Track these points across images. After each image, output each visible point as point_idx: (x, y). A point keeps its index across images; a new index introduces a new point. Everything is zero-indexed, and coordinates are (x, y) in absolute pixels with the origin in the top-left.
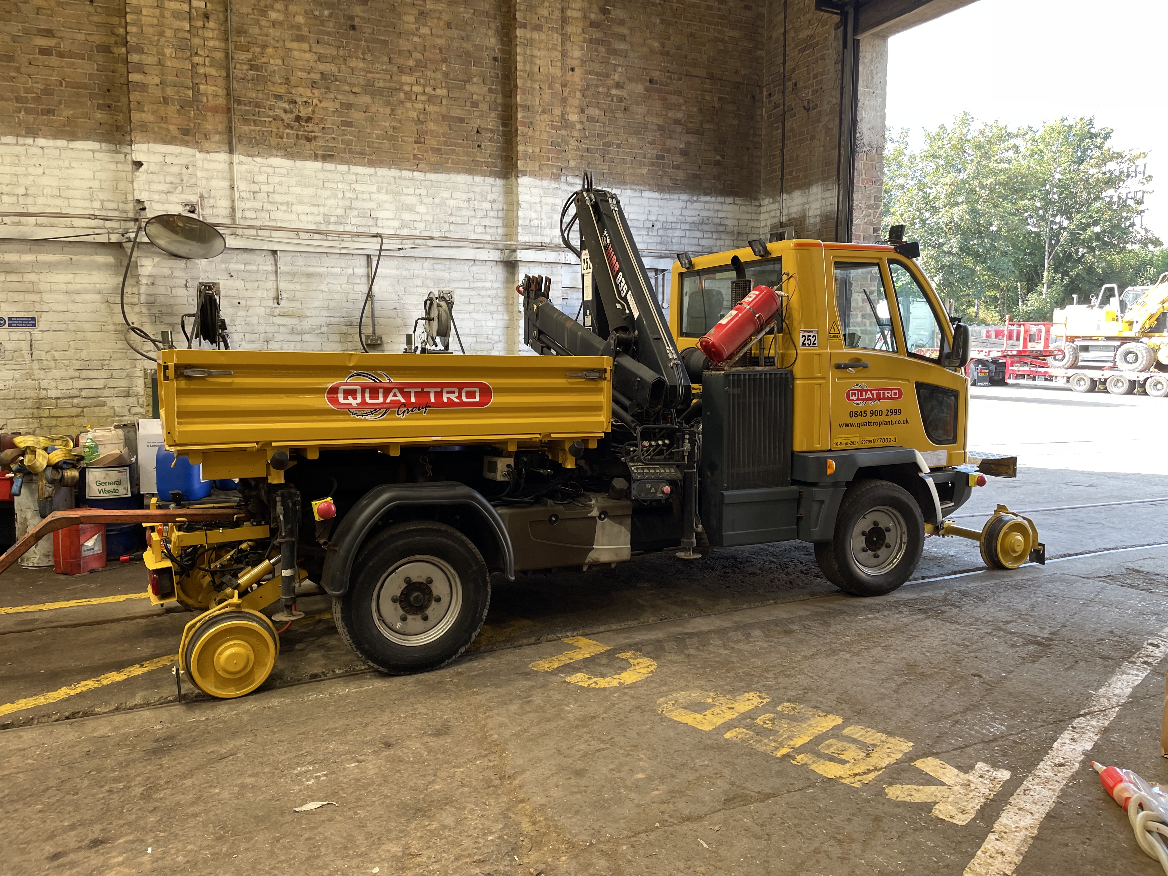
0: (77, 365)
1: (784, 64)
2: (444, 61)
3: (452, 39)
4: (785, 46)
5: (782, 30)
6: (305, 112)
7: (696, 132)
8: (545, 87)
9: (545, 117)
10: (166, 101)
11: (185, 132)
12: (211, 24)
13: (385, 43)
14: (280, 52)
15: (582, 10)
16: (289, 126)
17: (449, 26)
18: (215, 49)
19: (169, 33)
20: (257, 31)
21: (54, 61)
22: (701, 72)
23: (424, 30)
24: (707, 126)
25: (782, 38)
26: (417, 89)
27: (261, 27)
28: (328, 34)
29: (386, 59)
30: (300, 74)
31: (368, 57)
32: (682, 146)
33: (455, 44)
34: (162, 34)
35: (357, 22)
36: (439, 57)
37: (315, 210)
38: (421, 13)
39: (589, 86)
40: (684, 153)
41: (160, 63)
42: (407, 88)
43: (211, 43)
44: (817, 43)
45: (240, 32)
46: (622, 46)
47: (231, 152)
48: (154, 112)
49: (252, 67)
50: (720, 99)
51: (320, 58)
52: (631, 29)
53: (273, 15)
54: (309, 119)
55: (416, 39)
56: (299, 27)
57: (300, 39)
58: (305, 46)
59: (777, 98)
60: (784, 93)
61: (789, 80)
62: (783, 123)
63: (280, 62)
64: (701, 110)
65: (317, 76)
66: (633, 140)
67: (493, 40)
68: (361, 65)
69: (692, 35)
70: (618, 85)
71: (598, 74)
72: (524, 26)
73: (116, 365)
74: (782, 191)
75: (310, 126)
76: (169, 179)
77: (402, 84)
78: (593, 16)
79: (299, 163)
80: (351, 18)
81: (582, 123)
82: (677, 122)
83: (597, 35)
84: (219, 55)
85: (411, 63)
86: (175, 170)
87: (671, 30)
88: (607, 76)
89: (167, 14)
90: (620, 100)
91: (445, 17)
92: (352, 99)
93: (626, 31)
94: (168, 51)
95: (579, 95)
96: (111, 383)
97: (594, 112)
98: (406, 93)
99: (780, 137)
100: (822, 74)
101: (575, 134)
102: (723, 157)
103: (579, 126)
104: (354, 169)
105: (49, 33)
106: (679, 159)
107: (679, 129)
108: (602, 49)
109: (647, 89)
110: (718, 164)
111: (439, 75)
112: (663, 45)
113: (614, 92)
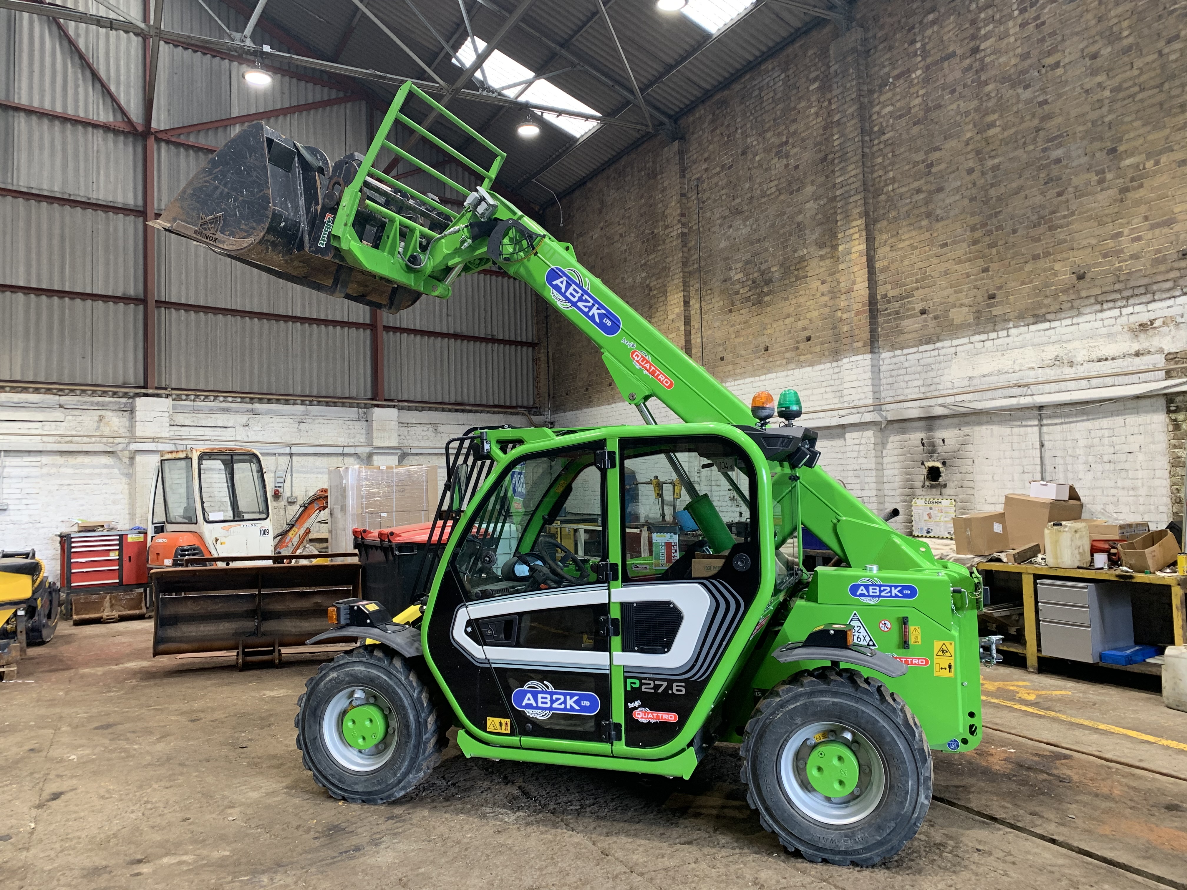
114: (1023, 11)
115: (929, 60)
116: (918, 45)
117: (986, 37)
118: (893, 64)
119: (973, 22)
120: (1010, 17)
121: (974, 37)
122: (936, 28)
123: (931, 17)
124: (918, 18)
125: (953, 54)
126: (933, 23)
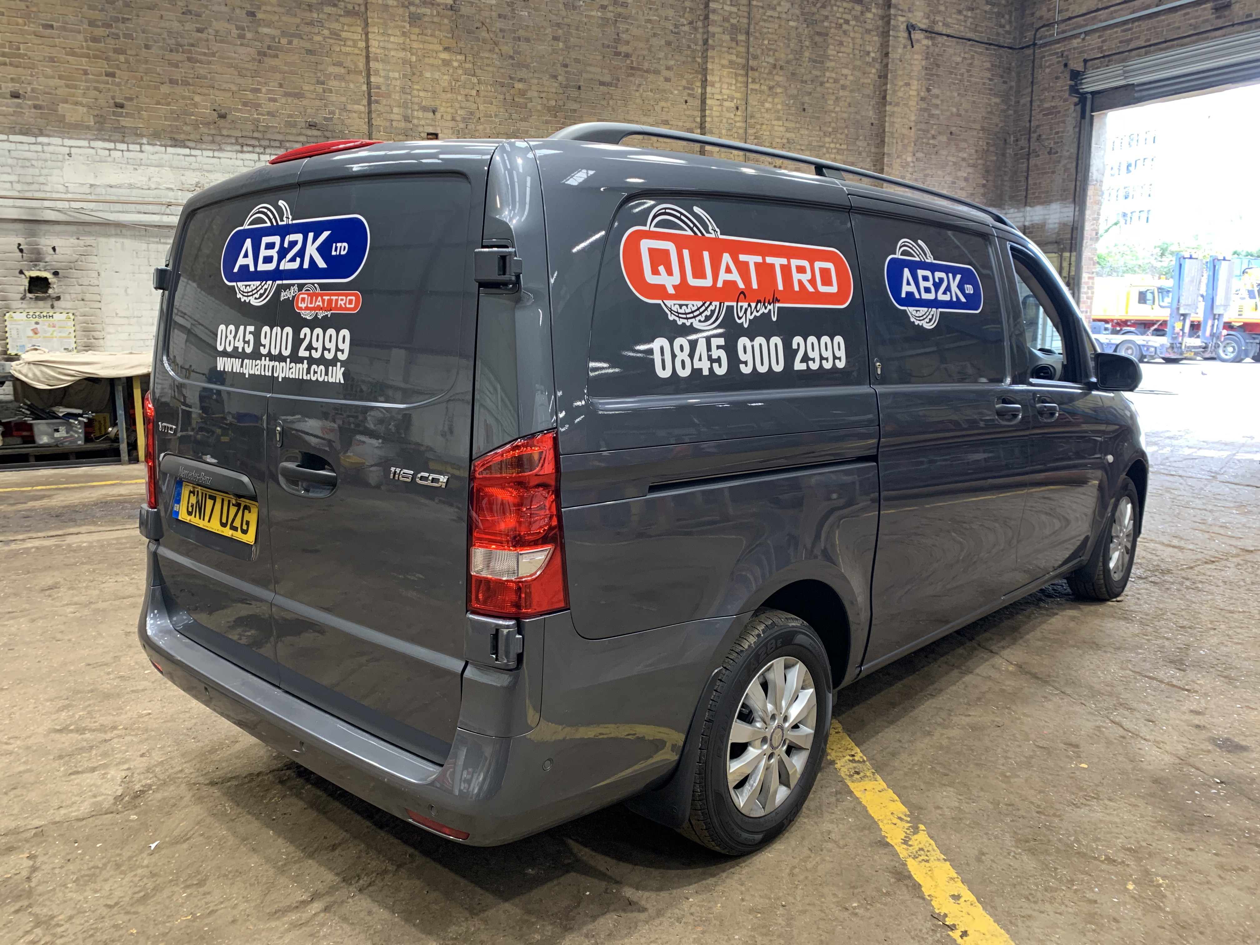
1: (1030, 121)
2: (846, 127)
3: (851, 113)
4: (1031, 110)
5: (1029, 99)
7: (974, 166)
8: (899, 141)
9: (898, 160)
12: (739, 113)
13: (818, 118)
14: (769, 128)
15: (917, 90)
17: (850, 105)
18: (740, 128)
20: (759, 115)
22: (978, 127)
23: (838, 109)
24: (980, 162)
25: (1029, 104)
26: (832, 145)
27: (761, 113)
28: (792, 114)
29: (818, 128)
31: (810, 127)
32: (965, 175)
33: (852, 117)
35: (806, 106)
36: (843, 125)
38: (837, 98)
39: (918, 138)
40: (966, 179)
42: (827, 145)
43: (738, 124)
44: (1059, 112)
45: (752, 117)
46: (937, 112)
50: (987, 143)
51: (788, 130)
52: (942, 101)
53: (767, 105)
55: (833, 115)
56: (778, 111)
57: (779, 119)
58: (781, 123)
59: (1023, 143)
60: (1029, 140)
61: (1035, 132)
62: (1028, 160)
63: (768, 133)
64: (976, 151)
65: (785, 141)
66: (940, 173)
67: (871, 113)
68: (806, 132)
69: (974, 102)
70: (934, 137)
71: (924, 131)
72: (890, 104)
74: (1026, 205)
77: (825, 143)
78: (922, 94)
80: (803, 104)
81: (913, 162)
82: (964, 159)
83: (924, 105)
84: (741, 131)
85: (830, 130)
87: (963, 100)
88: (928, 131)
89: (724, 109)
90: (935, 146)
91: (848, 100)
93: (939, 102)
95: (913, 144)
97: (920, 155)
98: (827, 148)
99: (1025, 169)
100: (1063, 132)
101: (910, 170)
102: (987, 181)
103: (912, 165)
106: (963, 184)
107: (964, 164)
108: (926, 114)
109: (949, 139)
110: (984, 186)
111: (843, 136)
112: (958, 110)
113: (931, 142)
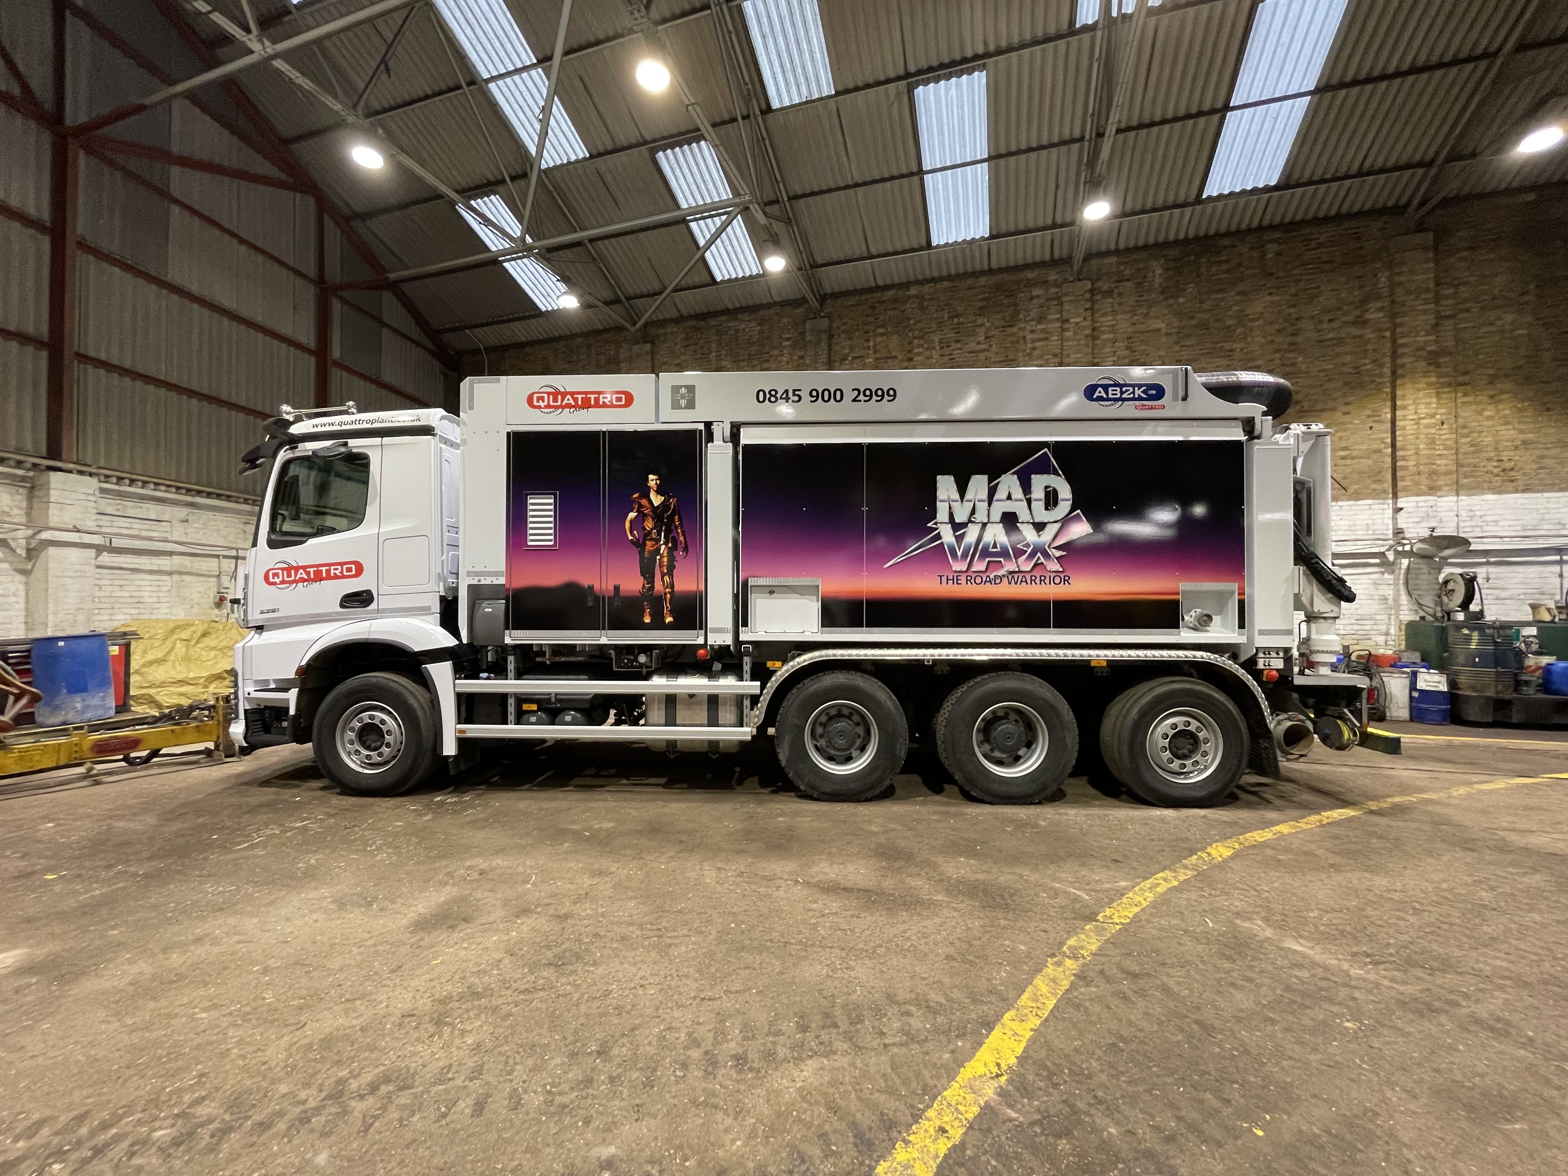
0: (1356, 617)
6: (1508, 465)
10: (1419, 473)
11: (1431, 488)
12: (1445, 426)
16: (1498, 475)
18: (1448, 439)
19: (1422, 436)
21: (1349, 462)
28: (1528, 416)
30: (1506, 444)
34: (1417, 438)
37: (1516, 523)
41: (1417, 453)
43: (1446, 437)
47: (1458, 495)
48: (1412, 480)
49: (1472, 446)
51: (1522, 432)
54: (1512, 469)
56: (1506, 417)
57: (1507, 423)
58: (1511, 427)
65: (1519, 443)
68: (1553, 431)
73: (1378, 617)
75: (1513, 473)
76: (1420, 515)
79: (1504, 496)
84: (1451, 443)
86: (1424, 509)
92: (1545, 452)
94: (1422, 446)
96: (1375, 627)
104: (1546, 495)
105: (1346, 449)
114: (942, 348)
115: (878, 355)
116: (871, 344)
117: (918, 354)
118: (852, 348)
119: (910, 343)
120: (934, 348)
121: (909, 351)
122: (885, 338)
123: (881, 330)
124: (872, 328)
125: (895, 357)
126: (882, 334)
